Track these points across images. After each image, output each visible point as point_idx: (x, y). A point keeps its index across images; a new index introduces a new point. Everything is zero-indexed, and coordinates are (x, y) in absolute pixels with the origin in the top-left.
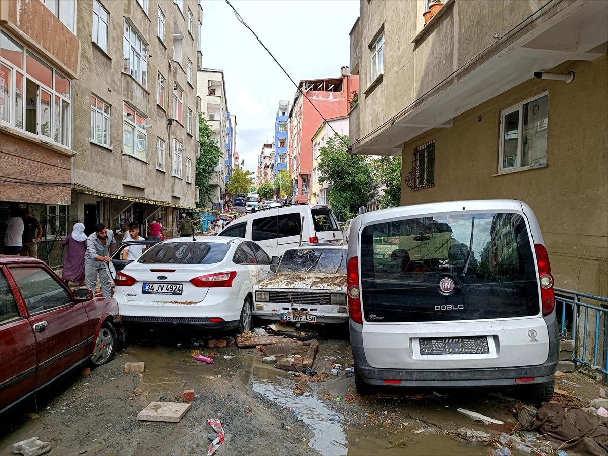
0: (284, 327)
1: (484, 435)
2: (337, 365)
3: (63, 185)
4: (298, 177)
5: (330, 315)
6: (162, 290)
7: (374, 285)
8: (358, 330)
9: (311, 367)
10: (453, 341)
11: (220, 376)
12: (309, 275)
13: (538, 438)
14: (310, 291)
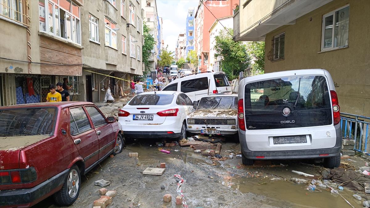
0: (203, 137)
1: (304, 181)
2: (232, 154)
3: (78, 65)
4: (201, 54)
5: (227, 130)
6: (143, 118)
7: (251, 112)
8: (244, 134)
9: (219, 154)
10: (289, 138)
11: (175, 158)
12: (215, 110)
13: (330, 182)
14: (216, 118)
